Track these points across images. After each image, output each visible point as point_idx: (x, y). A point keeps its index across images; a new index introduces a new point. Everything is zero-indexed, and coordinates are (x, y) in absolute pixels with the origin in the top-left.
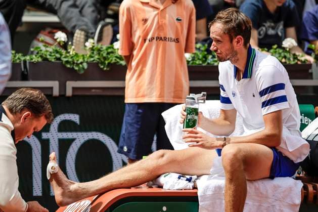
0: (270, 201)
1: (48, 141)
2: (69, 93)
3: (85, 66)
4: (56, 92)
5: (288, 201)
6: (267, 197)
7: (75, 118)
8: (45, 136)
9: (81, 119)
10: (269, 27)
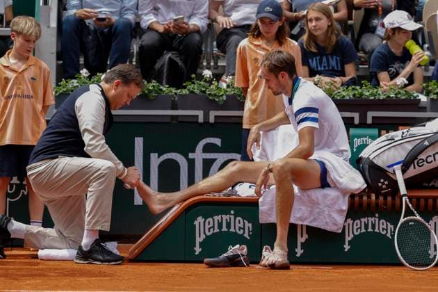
0: (321, 207)
1: (194, 160)
2: (212, 120)
3: (225, 98)
4: (201, 120)
5: (336, 207)
6: (319, 204)
7: (218, 141)
8: (191, 156)
9: (222, 142)
10: (399, 67)
